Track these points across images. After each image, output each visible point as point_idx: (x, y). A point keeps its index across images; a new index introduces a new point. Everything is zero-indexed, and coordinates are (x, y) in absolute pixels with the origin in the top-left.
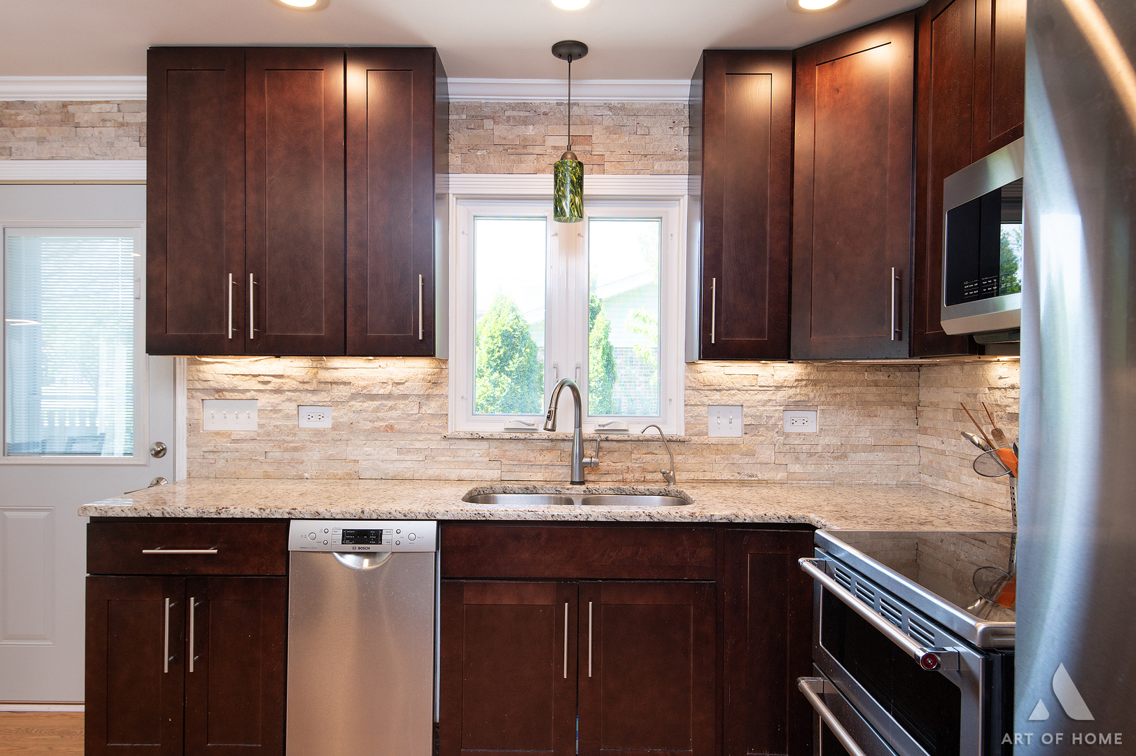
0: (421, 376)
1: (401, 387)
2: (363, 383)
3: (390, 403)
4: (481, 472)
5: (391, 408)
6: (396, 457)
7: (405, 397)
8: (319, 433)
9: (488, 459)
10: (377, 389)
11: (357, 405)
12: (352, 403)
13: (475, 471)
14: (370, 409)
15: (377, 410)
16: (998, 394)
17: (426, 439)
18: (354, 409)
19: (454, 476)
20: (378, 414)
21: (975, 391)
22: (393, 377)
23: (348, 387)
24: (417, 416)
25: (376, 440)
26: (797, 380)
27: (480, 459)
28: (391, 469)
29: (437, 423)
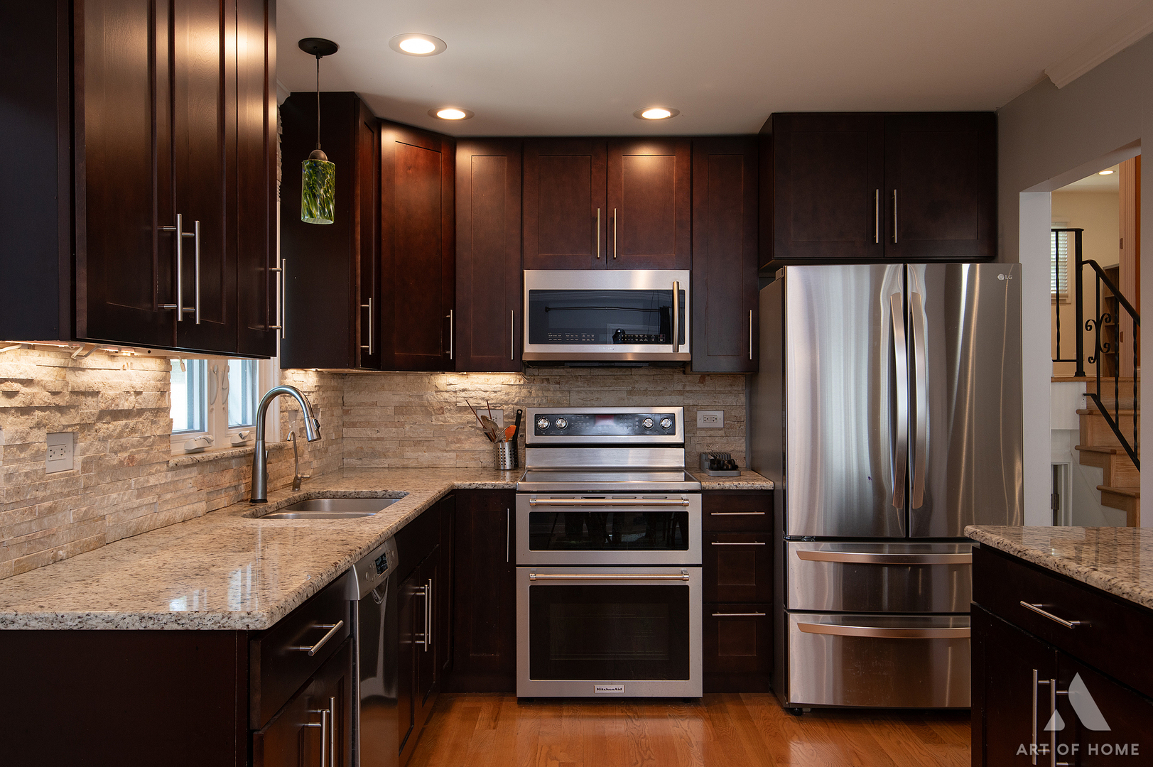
0: (152, 382)
1: (140, 398)
2: (111, 393)
3: (132, 422)
4: (195, 506)
5: (133, 430)
6: (136, 502)
7: (140, 412)
8: (70, 479)
9: (196, 489)
10: (122, 402)
11: (104, 428)
12: (99, 425)
13: (191, 506)
14: (115, 434)
15: (120, 436)
16: (446, 395)
17: (157, 471)
18: (101, 434)
19: (178, 518)
20: (123, 440)
21: (421, 393)
22: (134, 383)
23: (95, 399)
24: (151, 440)
25: (119, 480)
26: (316, 386)
27: (191, 491)
28: (132, 520)
29: (163, 447)
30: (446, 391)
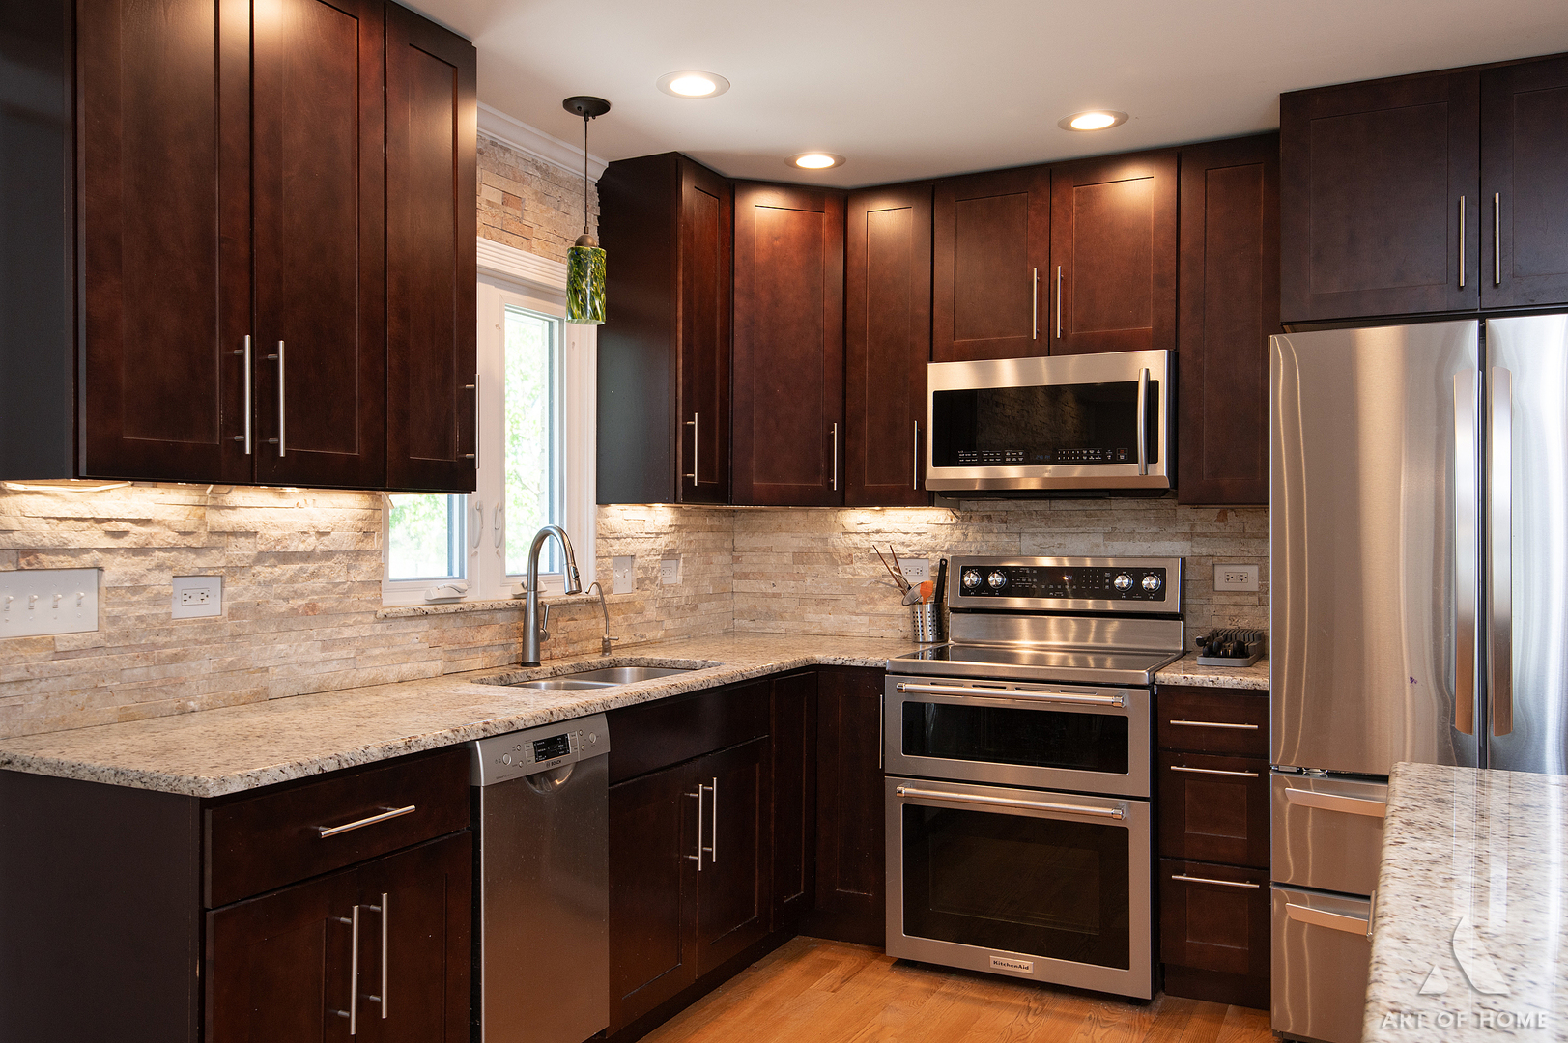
0: (349, 522)
1: (325, 540)
2: (276, 534)
3: (311, 567)
4: (423, 666)
5: (314, 575)
6: (318, 655)
7: (328, 555)
8: (208, 625)
9: (427, 645)
10: (295, 543)
11: (264, 571)
12: (258, 568)
13: (416, 665)
14: (285, 578)
15: (292, 580)
16: (856, 538)
17: (356, 623)
18: (260, 578)
19: (392, 677)
20: (296, 586)
21: (825, 536)
22: (316, 523)
23: (252, 540)
24: (346, 586)
25: (291, 630)
26: (670, 526)
27: (419, 647)
28: (313, 676)
29: (369, 595)
30: (856, 533)
